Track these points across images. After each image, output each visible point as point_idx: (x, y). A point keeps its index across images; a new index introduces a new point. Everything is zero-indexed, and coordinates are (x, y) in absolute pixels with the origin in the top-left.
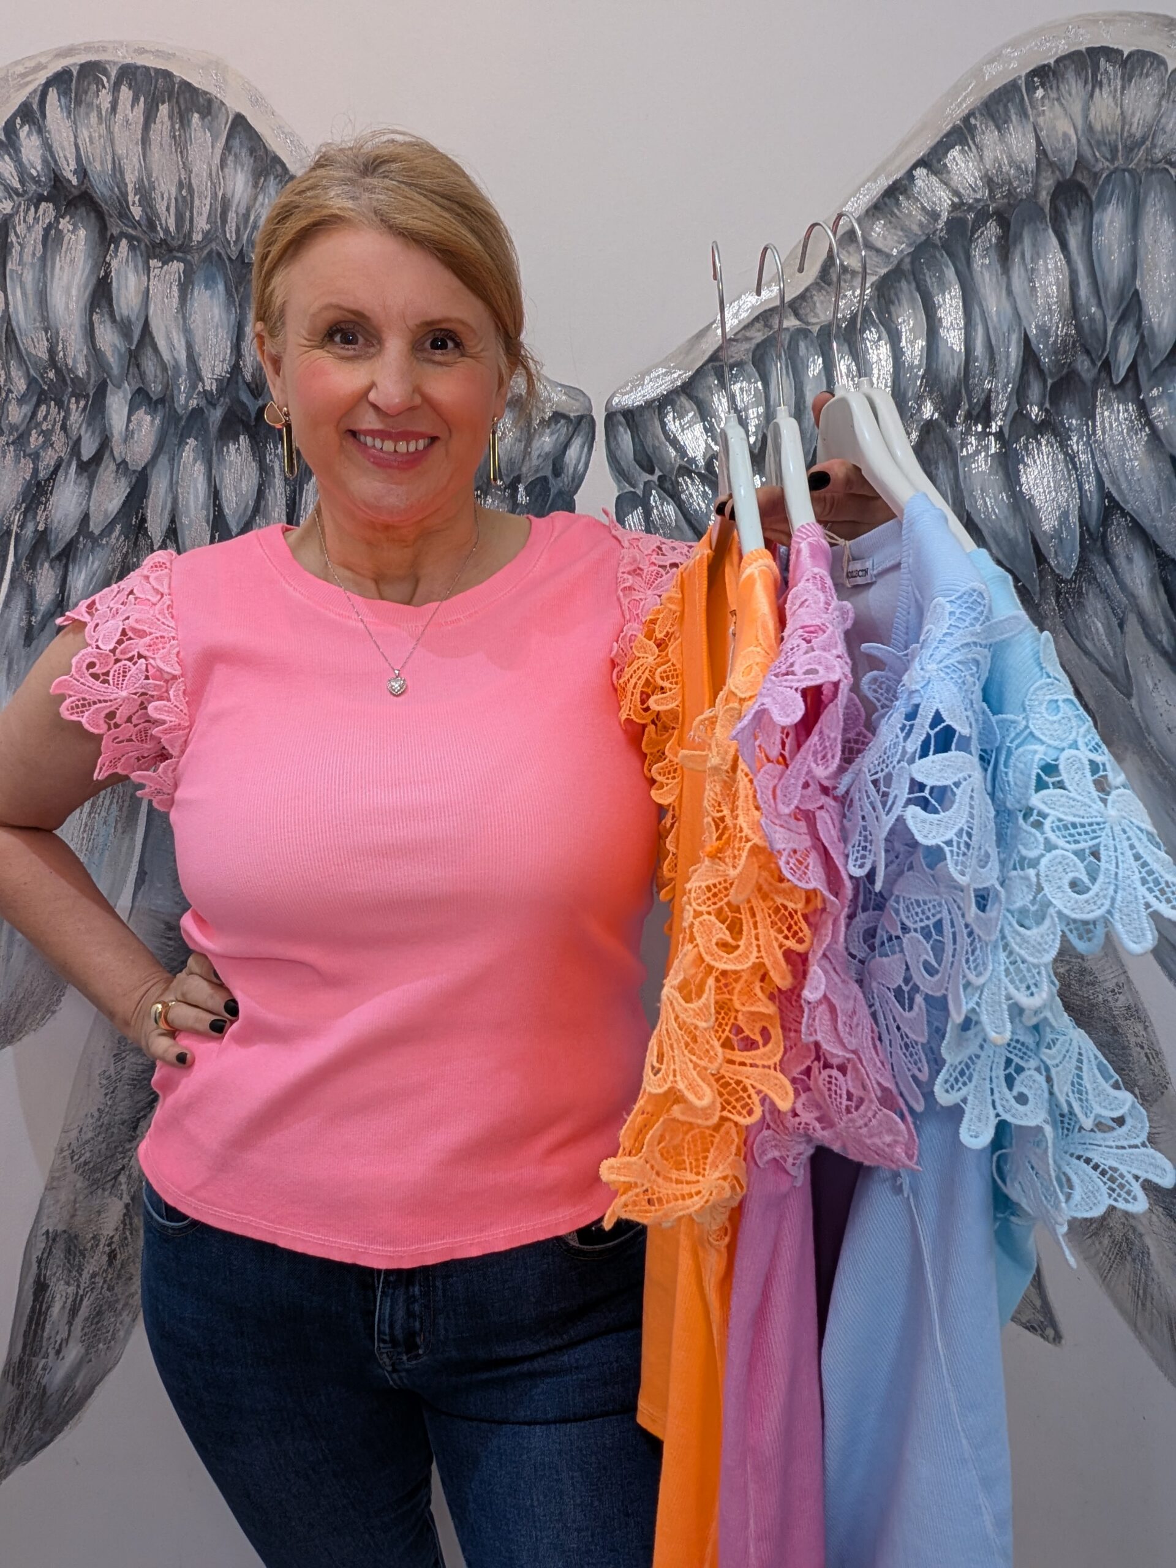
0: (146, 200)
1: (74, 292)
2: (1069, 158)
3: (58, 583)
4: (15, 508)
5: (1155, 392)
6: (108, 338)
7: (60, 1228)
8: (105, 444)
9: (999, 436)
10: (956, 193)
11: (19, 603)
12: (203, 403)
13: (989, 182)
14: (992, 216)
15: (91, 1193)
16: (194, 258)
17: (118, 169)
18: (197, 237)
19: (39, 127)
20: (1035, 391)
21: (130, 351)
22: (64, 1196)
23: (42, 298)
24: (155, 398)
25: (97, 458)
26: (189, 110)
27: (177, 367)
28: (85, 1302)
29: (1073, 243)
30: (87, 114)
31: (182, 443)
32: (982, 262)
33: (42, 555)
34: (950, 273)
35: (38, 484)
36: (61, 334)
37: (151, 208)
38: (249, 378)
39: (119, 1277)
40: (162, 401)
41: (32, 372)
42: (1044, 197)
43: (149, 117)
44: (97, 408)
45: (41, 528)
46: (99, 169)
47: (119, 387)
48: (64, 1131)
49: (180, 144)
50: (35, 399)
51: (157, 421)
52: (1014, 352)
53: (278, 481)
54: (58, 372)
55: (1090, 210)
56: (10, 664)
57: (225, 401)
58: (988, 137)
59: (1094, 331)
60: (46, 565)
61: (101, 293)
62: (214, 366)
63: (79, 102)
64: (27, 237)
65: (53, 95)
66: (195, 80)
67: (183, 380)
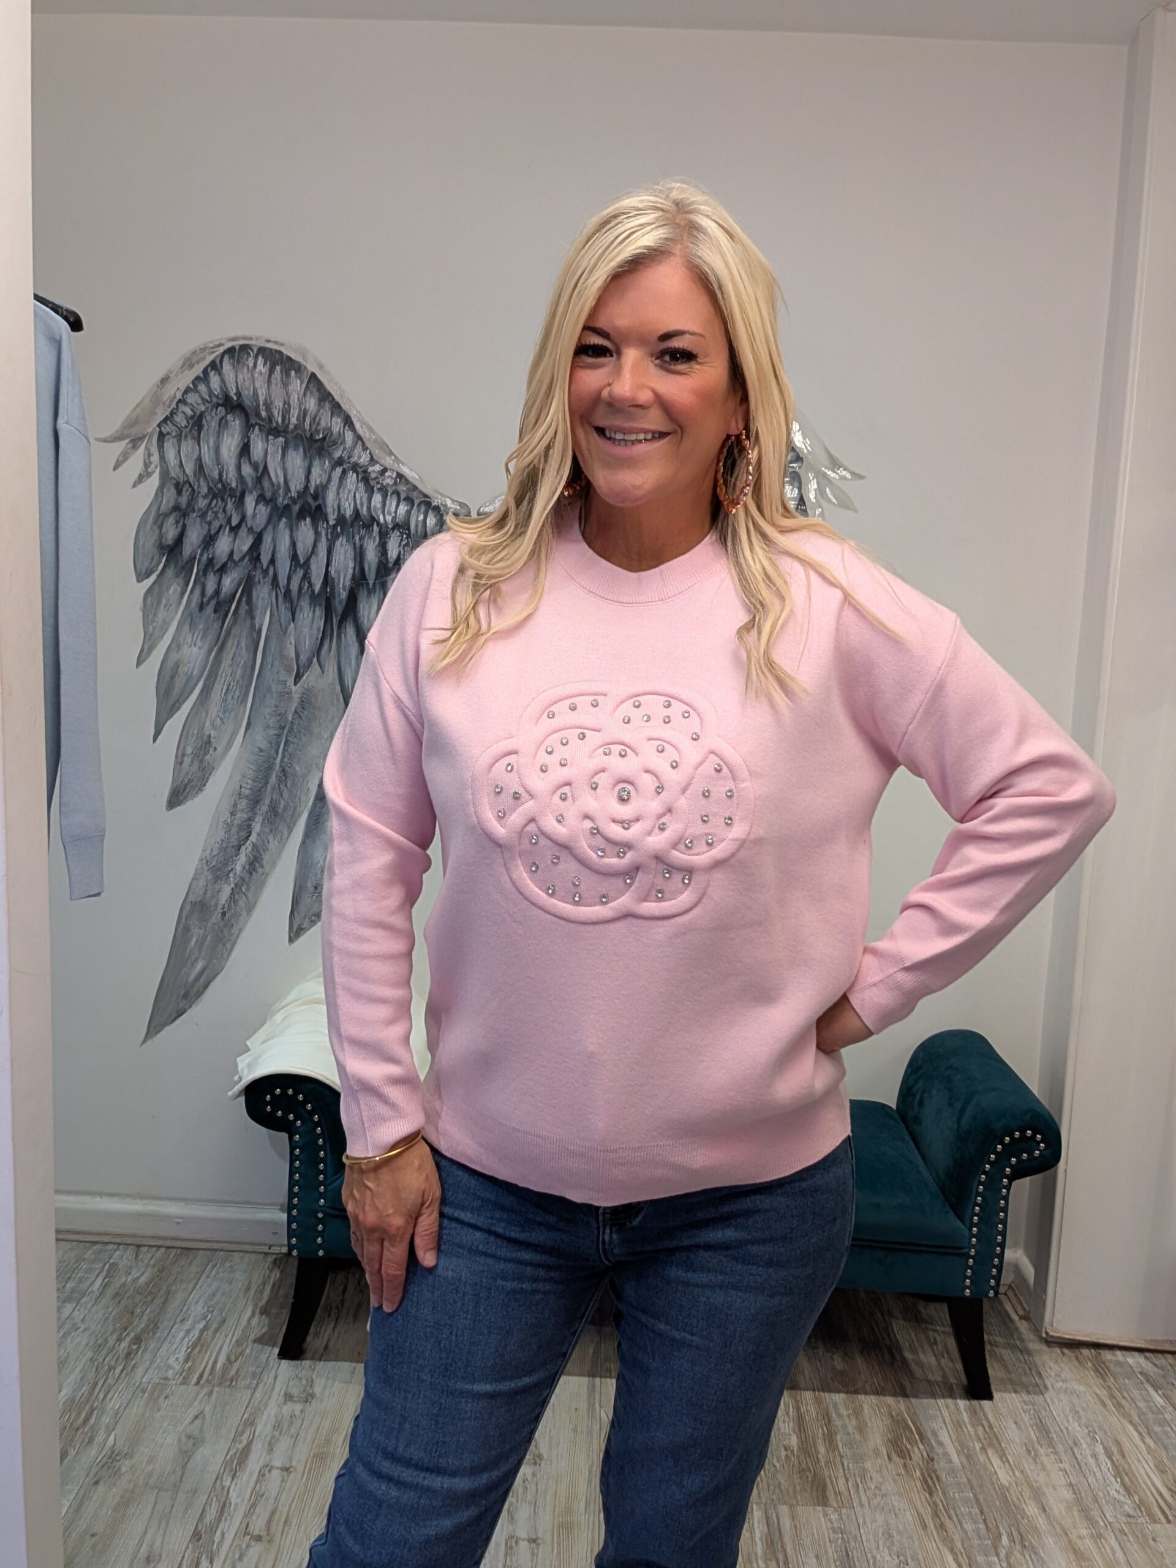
0: (268, 409)
1: (232, 449)
3: (217, 581)
4: (199, 547)
6: (247, 470)
7: (199, 899)
8: (243, 519)
11: (198, 592)
12: (290, 502)
15: (216, 882)
16: (290, 436)
17: (255, 394)
18: (291, 427)
19: (220, 374)
21: (257, 477)
22: (201, 883)
23: (217, 451)
24: (268, 498)
25: (239, 525)
26: (290, 370)
27: (279, 485)
28: (209, 938)
30: (242, 368)
31: (279, 520)
33: (210, 569)
35: (210, 536)
36: (225, 468)
37: (271, 412)
38: (312, 492)
39: (225, 926)
40: (271, 500)
41: (211, 484)
43: (271, 371)
44: (240, 502)
45: (210, 556)
46: (247, 394)
47: (251, 492)
48: (204, 850)
50: (211, 497)
51: (268, 510)
53: (324, 540)
54: (223, 485)
56: (192, 620)
57: (300, 501)
60: (212, 574)
61: (245, 450)
62: (296, 486)
63: (238, 362)
64: (211, 422)
65: (226, 358)
66: (293, 357)
67: (281, 492)
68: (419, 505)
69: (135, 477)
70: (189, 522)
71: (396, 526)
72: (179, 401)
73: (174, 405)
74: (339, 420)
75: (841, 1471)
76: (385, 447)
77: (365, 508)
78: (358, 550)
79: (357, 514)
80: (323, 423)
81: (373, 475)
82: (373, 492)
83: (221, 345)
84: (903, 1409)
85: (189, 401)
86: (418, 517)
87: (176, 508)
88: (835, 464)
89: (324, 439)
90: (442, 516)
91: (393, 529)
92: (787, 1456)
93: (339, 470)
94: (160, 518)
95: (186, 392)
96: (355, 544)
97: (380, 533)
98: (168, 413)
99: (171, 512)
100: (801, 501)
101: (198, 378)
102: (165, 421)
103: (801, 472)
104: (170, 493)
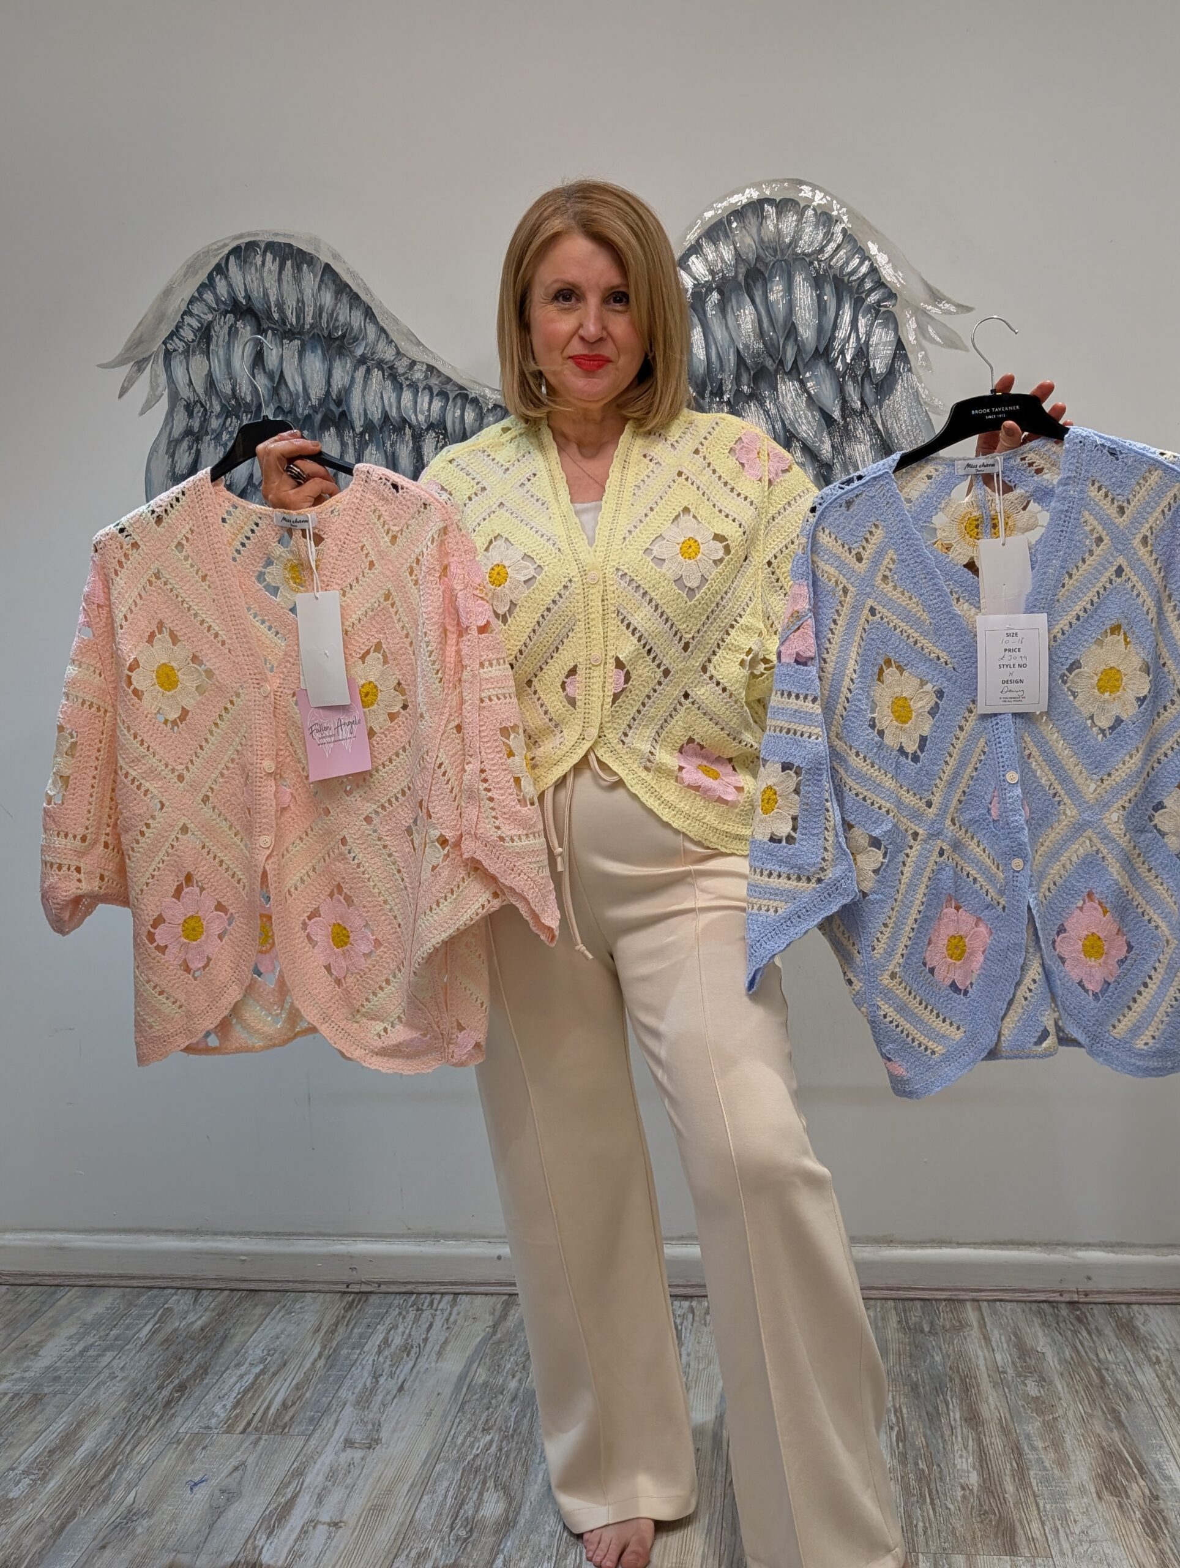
0: (281, 310)
1: (244, 359)
2: (752, 257)
5: (808, 375)
6: (262, 383)
9: (728, 403)
10: (695, 279)
12: (311, 412)
13: (712, 272)
14: (713, 289)
16: (306, 337)
17: (266, 295)
18: (307, 327)
19: (226, 278)
20: (745, 378)
21: (273, 387)
23: (228, 363)
24: (286, 411)
26: (302, 263)
27: (297, 394)
29: (758, 300)
30: (250, 268)
32: (711, 312)
34: (696, 320)
36: (238, 381)
37: (284, 313)
38: (334, 397)
40: (290, 412)
41: (223, 401)
42: (741, 277)
43: (282, 268)
46: (256, 296)
47: (268, 406)
49: (298, 280)
50: (224, 415)
52: (732, 358)
53: (351, 450)
54: (237, 400)
55: (766, 281)
57: (322, 410)
58: (709, 250)
59: (773, 345)
61: (259, 358)
62: (316, 392)
63: (245, 262)
64: (220, 332)
65: (232, 259)
66: (304, 248)
67: (301, 402)
68: (454, 399)
69: (144, 400)
70: (203, 447)
71: (431, 426)
72: (185, 313)
73: (179, 318)
74: (359, 313)
75: (1036, 1513)
76: (412, 338)
77: (394, 410)
78: (390, 458)
79: (386, 417)
80: (341, 319)
81: (401, 370)
82: (401, 389)
83: (225, 245)
84: (1117, 1439)
85: (195, 312)
86: (454, 413)
87: (188, 432)
88: (936, 297)
89: (343, 336)
90: (481, 408)
91: (427, 429)
92: (964, 1497)
93: (362, 369)
94: (173, 445)
95: (191, 302)
96: (386, 452)
97: (413, 436)
98: (173, 328)
99: (183, 437)
100: (900, 345)
101: (203, 286)
102: (170, 337)
103: (896, 310)
104: (181, 417)
